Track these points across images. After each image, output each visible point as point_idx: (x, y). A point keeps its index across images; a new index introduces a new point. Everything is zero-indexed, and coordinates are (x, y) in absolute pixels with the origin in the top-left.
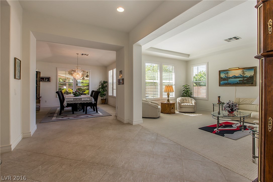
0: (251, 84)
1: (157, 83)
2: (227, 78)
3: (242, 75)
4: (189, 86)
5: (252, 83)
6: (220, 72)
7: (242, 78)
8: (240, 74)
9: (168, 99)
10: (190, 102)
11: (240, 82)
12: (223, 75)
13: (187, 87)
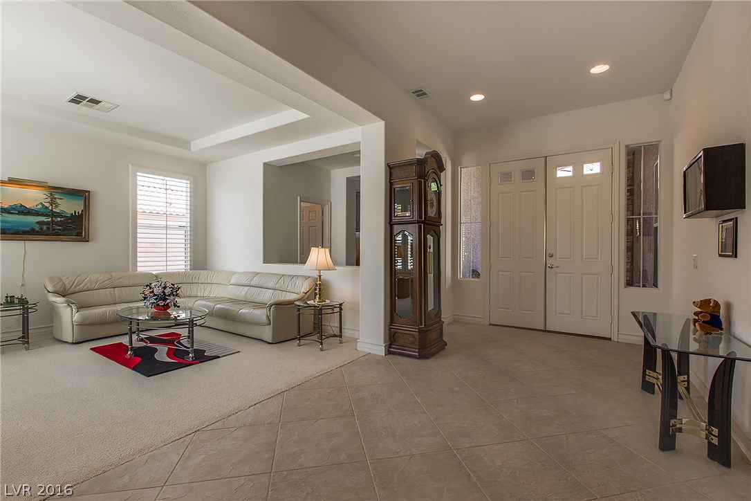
0: (76, 236)
5: (79, 234)
8: (42, 204)
11: (41, 229)
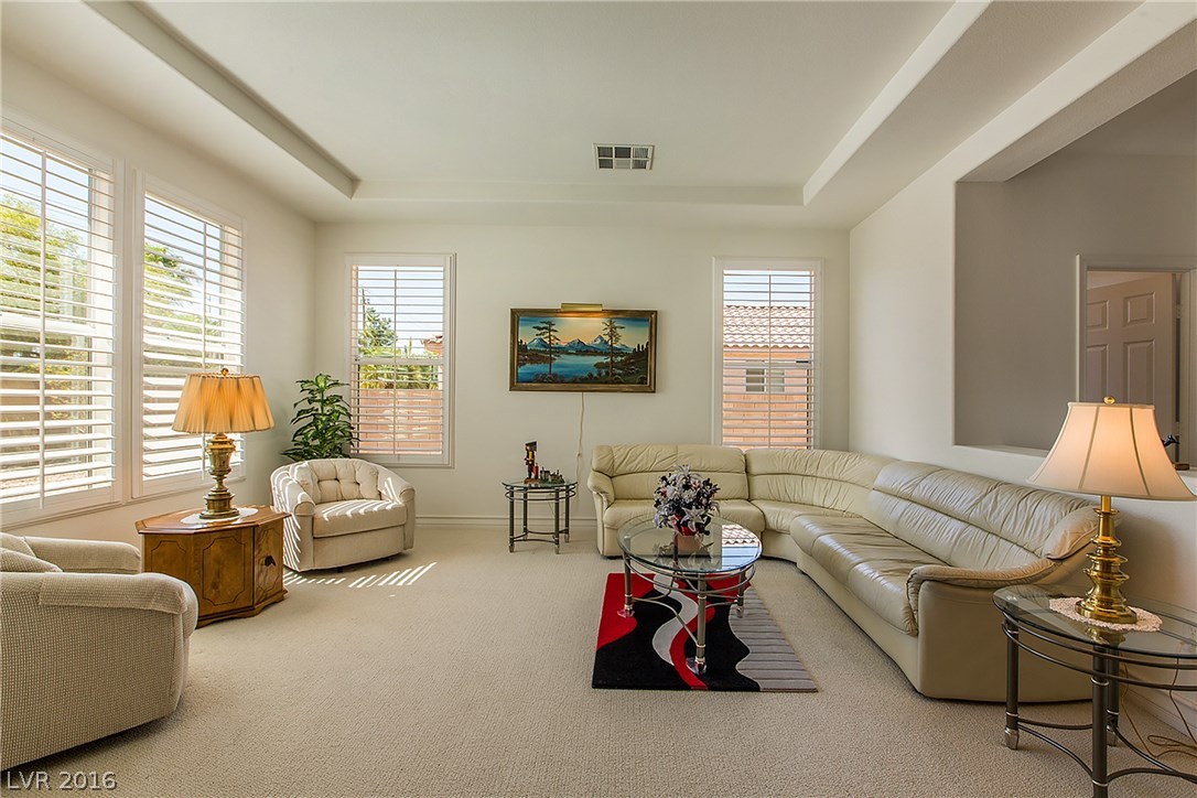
0: (639, 383)
1: (78, 346)
2: (547, 352)
3: (606, 343)
4: (336, 384)
6: (517, 316)
7: (606, 354)
8: (600, 337)
9: (221, 489)
10: (365, 489)
11: (600, 374)
12: (528, 336)
13: (327, 394)
